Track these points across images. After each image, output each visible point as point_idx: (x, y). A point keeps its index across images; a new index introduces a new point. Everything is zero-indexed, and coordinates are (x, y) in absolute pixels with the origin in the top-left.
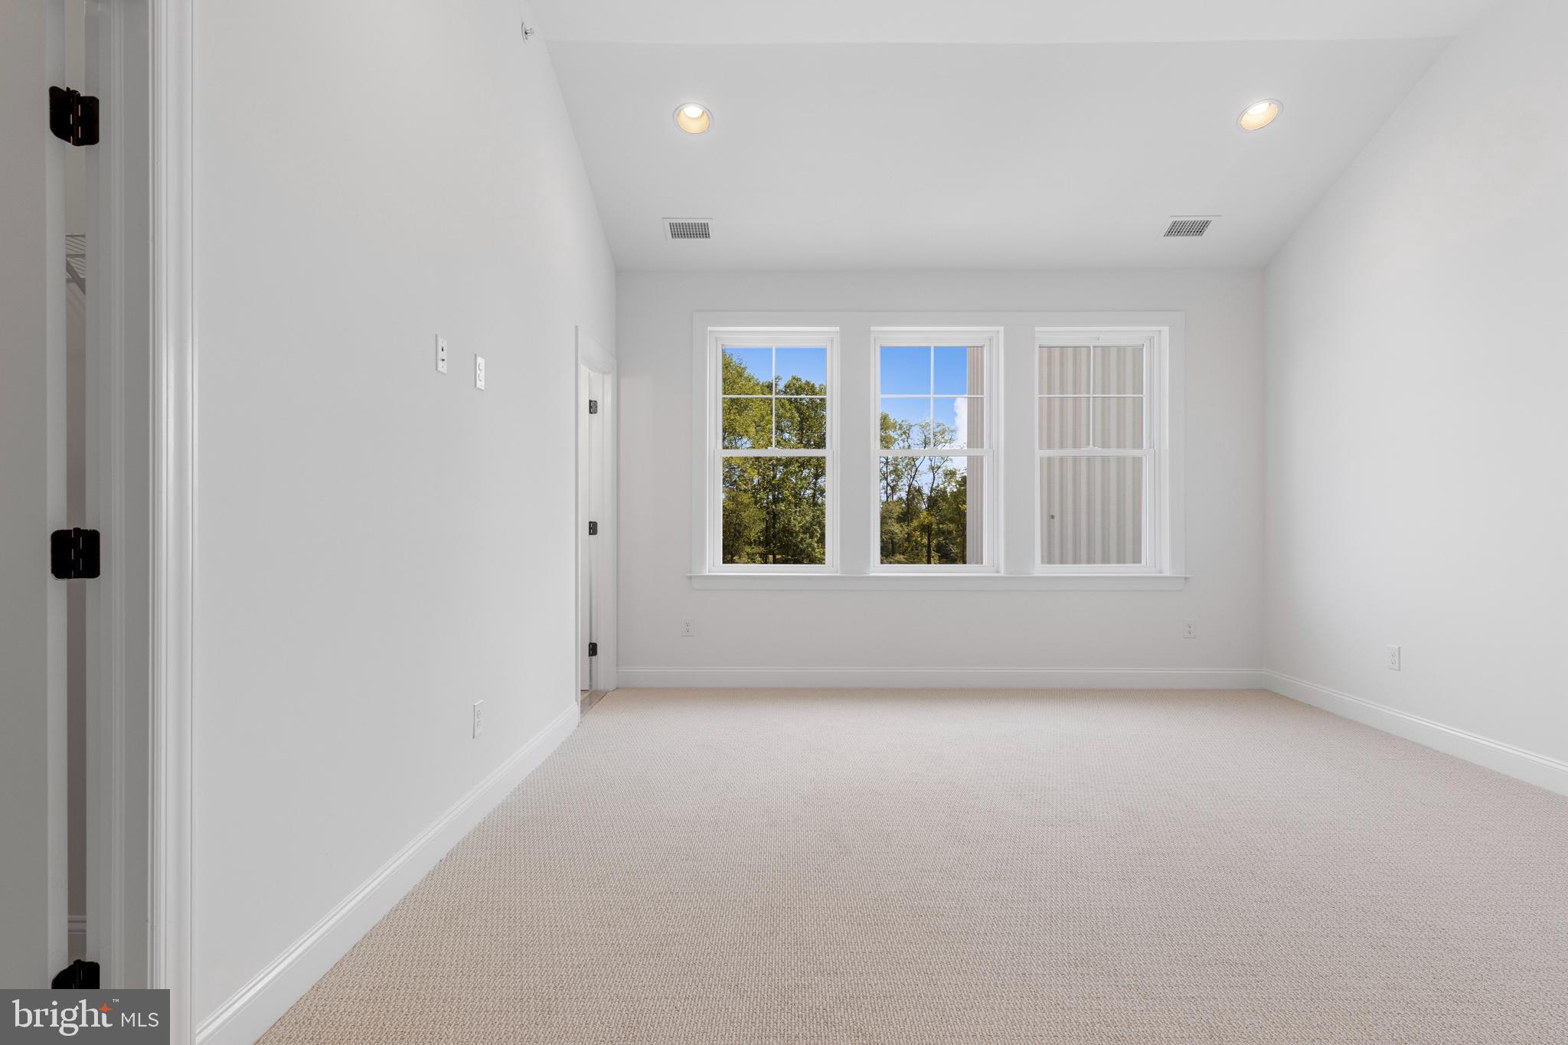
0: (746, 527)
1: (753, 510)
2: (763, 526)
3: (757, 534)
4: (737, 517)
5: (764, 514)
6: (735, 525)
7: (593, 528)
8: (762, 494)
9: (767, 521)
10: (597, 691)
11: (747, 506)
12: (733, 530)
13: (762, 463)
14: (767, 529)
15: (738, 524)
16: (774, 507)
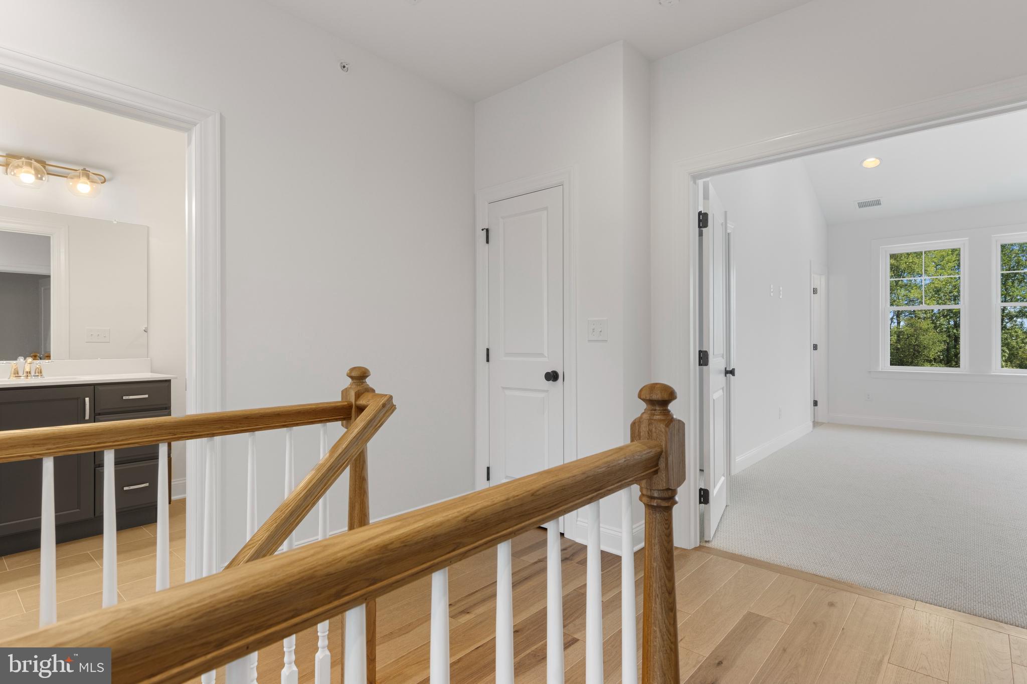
0: (925, 348)
1: (932, 334)
2: (943, 346)
3: (937, 353)
4: (916, 339)
5: (945, 337)
6: (914, 345)
7: (815, 347)
8: (942, 320)
9: (948, 344)
10: (817, 422)
11: (927, 330)
12: (911, 350)
13: (942, 295)
14: (948, 350)
15: (917, 345)
16: (955, 331)
